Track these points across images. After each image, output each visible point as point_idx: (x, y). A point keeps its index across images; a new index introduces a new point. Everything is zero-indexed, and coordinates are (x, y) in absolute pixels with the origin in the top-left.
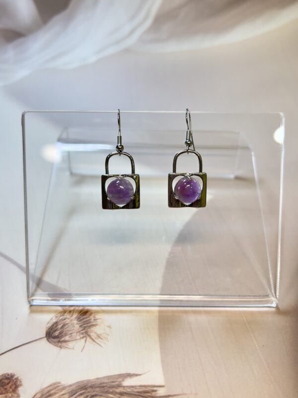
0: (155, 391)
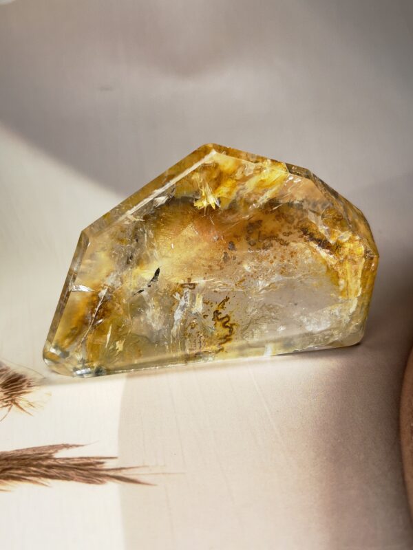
0: (102, 463)
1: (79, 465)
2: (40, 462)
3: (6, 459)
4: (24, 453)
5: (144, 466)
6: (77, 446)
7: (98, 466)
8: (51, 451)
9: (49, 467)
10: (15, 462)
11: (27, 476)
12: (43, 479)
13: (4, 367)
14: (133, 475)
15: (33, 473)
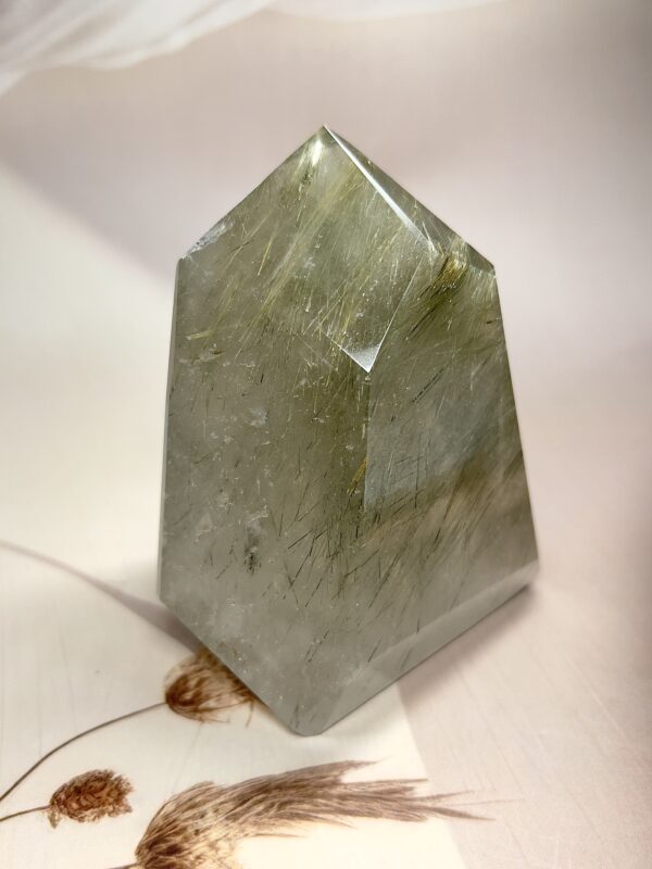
0: (406, 789)
1: (381, 793)
2: (326, 789)
3: (280, 787)
4: (299, 777)
5: (467, 792)
6: (368, 764)
7: (408, 794)
8: (335, 773)
9: (343, 798)
10: (292, 792)
11: (318, 812)
12: (340, 816)
14: (458, 805)
15: (323, 808)
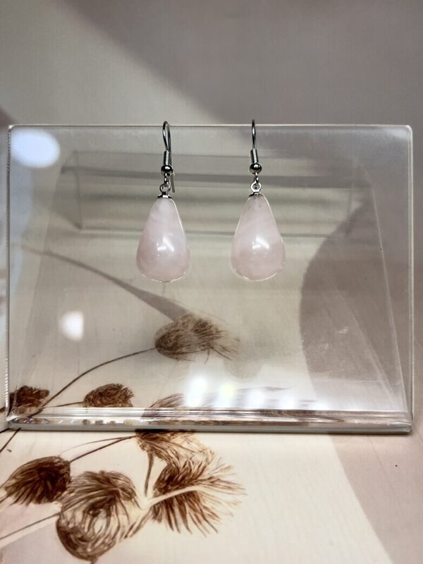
6: (280, 389)
13: (188, 313)
